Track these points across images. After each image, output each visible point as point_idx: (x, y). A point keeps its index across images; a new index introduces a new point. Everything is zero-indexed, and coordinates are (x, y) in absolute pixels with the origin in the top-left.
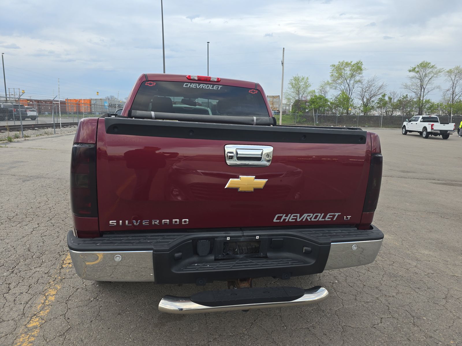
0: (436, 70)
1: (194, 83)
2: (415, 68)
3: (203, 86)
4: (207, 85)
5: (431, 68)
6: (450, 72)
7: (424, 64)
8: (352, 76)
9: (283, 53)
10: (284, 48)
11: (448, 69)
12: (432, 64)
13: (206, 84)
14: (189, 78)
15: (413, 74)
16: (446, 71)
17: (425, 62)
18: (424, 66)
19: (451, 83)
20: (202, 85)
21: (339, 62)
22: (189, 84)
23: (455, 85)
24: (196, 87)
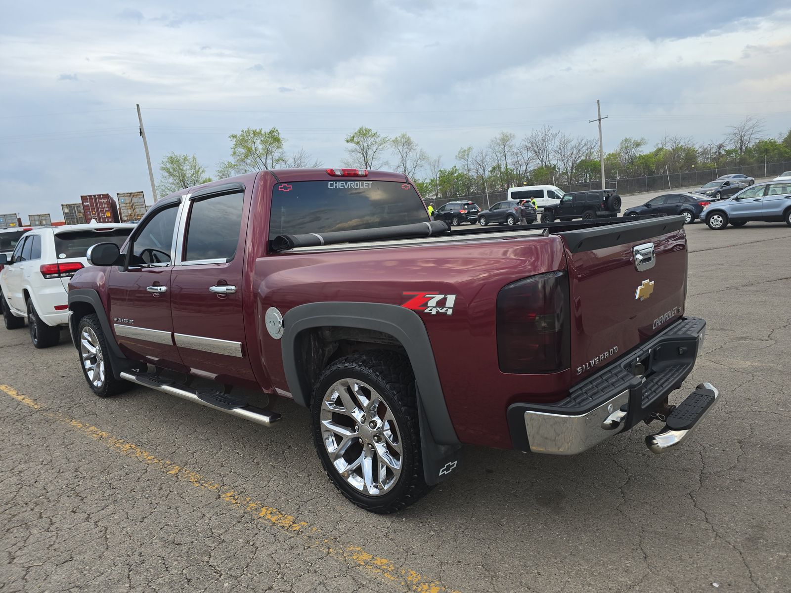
0: (379, 139)
1: (340, 181)
2: (354, 137)
3: (351, 184)
4: (355, 183)
5: (373, 137)
6: (396, 141)
7: (363, 132)
8: (268, 152)
9: (139, 114)
10: (138, 105)
11: (393, 139)
12: (374, 131)
13: (354, 181)
14: (331, 173)
15: (352, 146)
16: (391, 140)
17: (364, 128)
18: (364, 133)
19: (400, 156)
20: (349, 183)
21: (243, 131)
22: (334, 183)
23: (405, 159)
24: (344, 186)
